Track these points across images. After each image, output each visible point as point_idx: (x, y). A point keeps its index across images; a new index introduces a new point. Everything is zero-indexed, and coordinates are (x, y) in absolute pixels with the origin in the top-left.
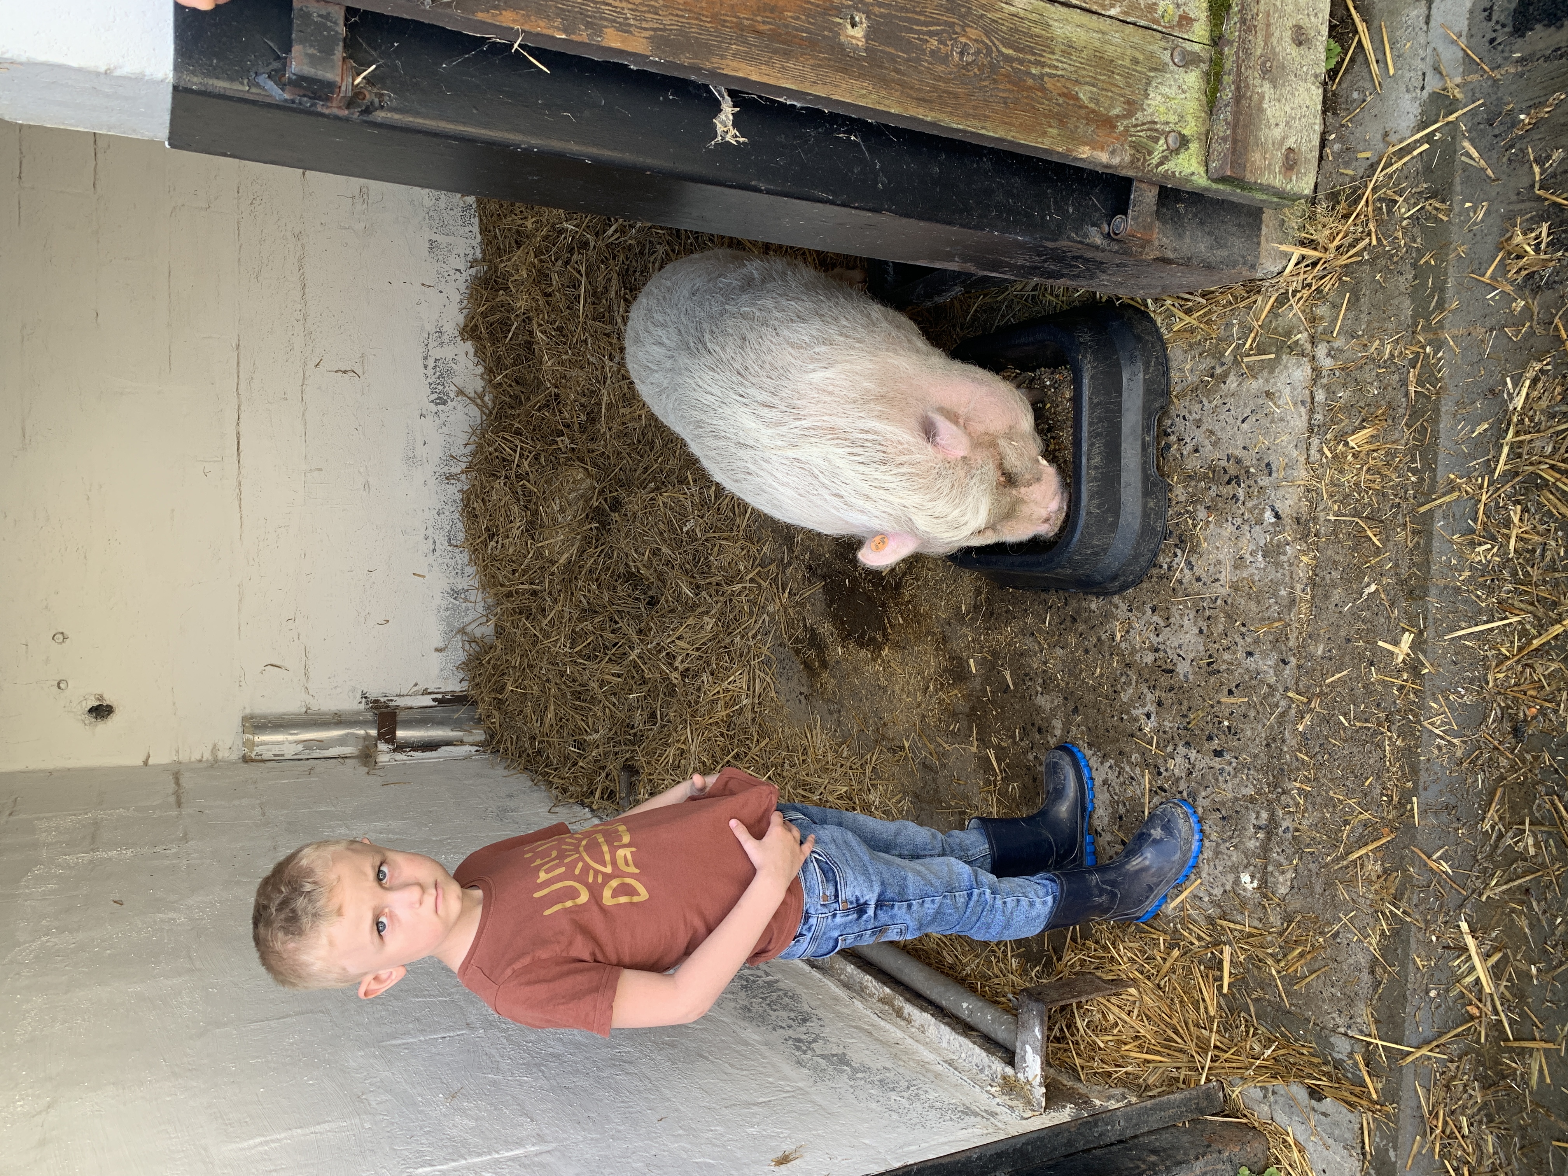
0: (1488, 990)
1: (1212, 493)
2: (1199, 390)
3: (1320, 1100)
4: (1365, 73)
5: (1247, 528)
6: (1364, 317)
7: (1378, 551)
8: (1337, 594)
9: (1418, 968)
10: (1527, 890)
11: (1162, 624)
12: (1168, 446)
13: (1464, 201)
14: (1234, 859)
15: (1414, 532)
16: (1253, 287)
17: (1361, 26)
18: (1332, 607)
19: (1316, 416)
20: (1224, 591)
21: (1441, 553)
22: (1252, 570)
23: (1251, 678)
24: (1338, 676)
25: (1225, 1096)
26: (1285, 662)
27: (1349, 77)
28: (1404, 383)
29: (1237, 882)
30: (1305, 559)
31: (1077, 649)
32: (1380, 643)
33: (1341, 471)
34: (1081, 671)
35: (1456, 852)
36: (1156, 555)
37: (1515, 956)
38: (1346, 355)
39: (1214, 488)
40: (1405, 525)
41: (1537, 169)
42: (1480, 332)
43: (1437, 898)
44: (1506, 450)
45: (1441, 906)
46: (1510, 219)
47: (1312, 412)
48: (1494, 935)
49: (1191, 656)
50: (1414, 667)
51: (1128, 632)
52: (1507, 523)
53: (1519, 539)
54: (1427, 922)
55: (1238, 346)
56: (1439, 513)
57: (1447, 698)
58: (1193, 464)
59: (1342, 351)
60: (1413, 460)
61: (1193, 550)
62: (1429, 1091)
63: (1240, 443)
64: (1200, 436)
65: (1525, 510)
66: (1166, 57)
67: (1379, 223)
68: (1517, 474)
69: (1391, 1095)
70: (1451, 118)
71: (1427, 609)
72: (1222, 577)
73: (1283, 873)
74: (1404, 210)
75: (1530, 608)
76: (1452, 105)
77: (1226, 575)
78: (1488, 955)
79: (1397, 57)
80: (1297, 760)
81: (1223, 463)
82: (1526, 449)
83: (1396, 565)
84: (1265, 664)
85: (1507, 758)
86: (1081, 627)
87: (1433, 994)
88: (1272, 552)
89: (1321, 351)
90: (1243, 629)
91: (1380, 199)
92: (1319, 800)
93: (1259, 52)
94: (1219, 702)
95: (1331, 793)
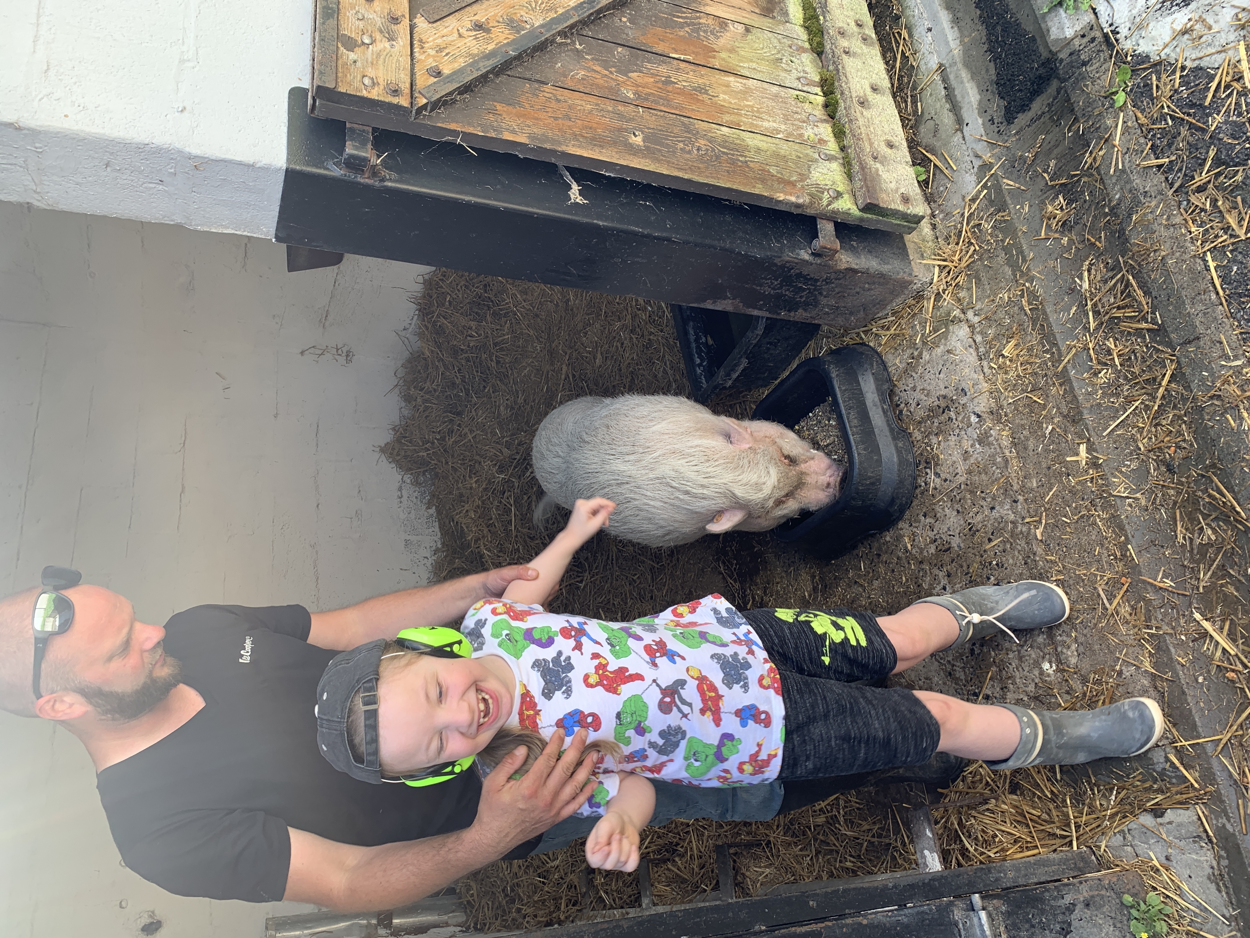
0: (1232, 653)
1: (936, 424)
2: (910, 368)
3: (1162, 815)
4: (942, 176)
5: (963, 432)
6: (987, 287)
7: (1044, 407)
8: (1031, 444)
9: (1183, 666)
10: (1223, 566)
11: (933, 521)
12: (901, 412)
13: (1015, 207)
14: (1033, 656)
15: (1061, 385)
16: (919, 297)
17: (932, 158)
18: (1031, 453)
19: (980, 350)
20: (962, 479)
21: (1080, 389)
22: (975, 456)
23: (999, 523)
24: (1051, 493)
25: (1097, 858)
26: (1015, 502)
27: (935, 183)
28: (1022, 308)
29: (1042, 673)
30: (1004, 433)
31: (886, 574)
32: (1068, 459)
33: (1006, 373)
34: (893, 586)
35: (1170, 569)
36: (915, 479)
37: (1237, 617)
38: (986, 309)
39: (936, 421)
40: (1054, 384)
41: (1045, 175)
42: (1051, 263)
43: (1172, 608)
44: (1091, 314)
45: (1178, 612)
46: (1043, 202)
47: (977, 349)
48: (1219, 611)
49: (957, 531)
50: (1094, 464)
51: (914, 540)
52: (1109, 352)
53: (1119, 356)
54: (1173, 628)
55: (923, 335)
56: (1069, 367)
57: (1121, 472)
58: (920, 414)
59: (981, 310)
60: (1044, 346)
61: (937, 464)
62: (1231, 758)
63: (942, 387)
64: (918, 395)
65: (1116, 339)
66: (816, 156)
67: (977, 238)
68: (1102, 323)
69: (1208, 777)
70: (992, 172)
71: (1086, 424)
72: (959, 470)
73: (1069, 647)
74: (987, 226)
75: (1143, 391)
76: (990, 166)
77: (961, 468)
78: (1222, 628)
79: (956, 161)
80: (1048, 562)
81: (936, 404)
82: (1100, 306)
83: (1058, 409)
84: (1005, 511)
85: (1173, 488)
86: (884, 557)
87: (1200, 679)
88: (983, 440)
89: (970, 314)
90: (983, 495)
91: (973, 227)
92: (1071, 582)
93: (868, 150)
94: (985, 551)
95: (1077, 573)
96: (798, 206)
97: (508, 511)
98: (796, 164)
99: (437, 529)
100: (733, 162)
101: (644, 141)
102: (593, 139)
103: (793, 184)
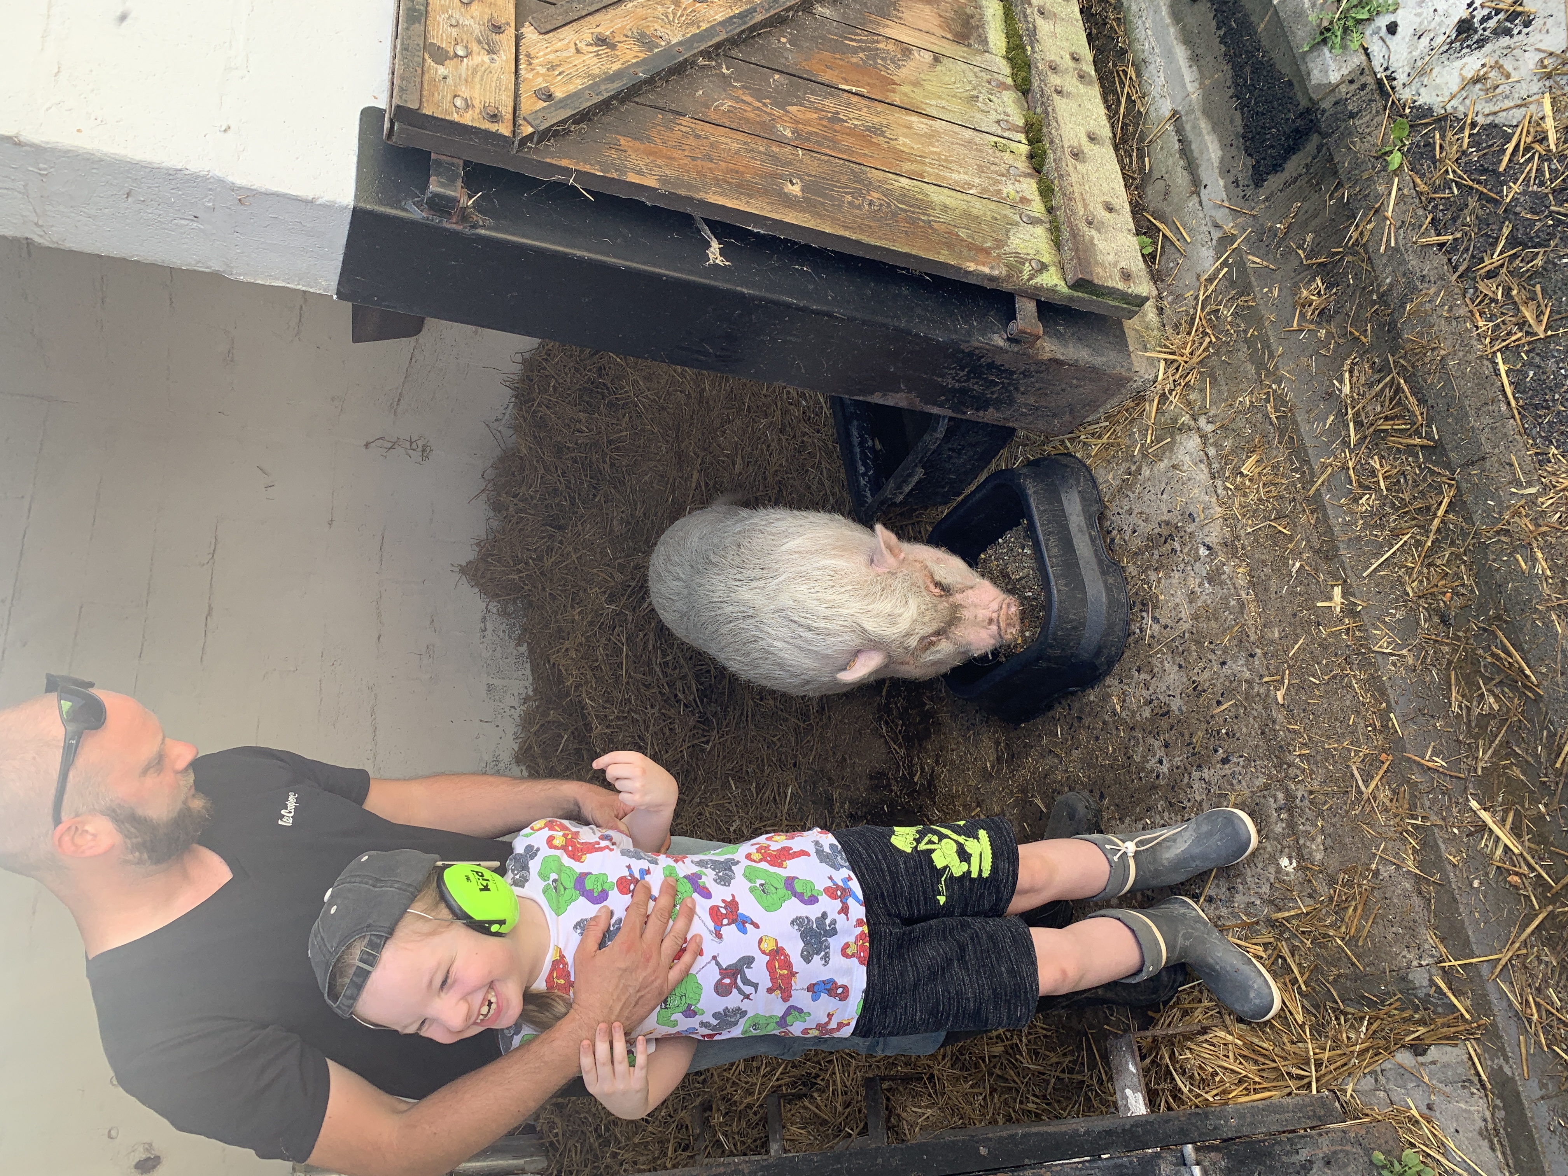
0: (1516, 851)
1: (1156, 557)
2: (1125, 487)
3: (1423, 1053)
4: (1173, 249)
5: (1189, 568)
6: (1224, 388)
7: (1291, 539)
8: (1273, 585)
9: (1454, 866)
10: (1507, 742)
11: (1148, 677)
12: (1113, 540)
13: (1262, 289)
14: (1269, 849)
15: (1312, 513)
16: (1140, 398)
17: (1161, 226)
18: (1273, 596)
19: (1214, 466)
20: (1186, 626)
21: (1336, 517)
22: (1204, 597)
23: (1231, 682)
24: (1296, 647)
25: (1342, 1106)
26: (1252, 656)
27: (1164, 257)
28: (1267, 416)
29: (1279, 870)
30: (1241, 570)
31: (1088, 742)
32: (1319, 604)
33: (1245, 495)
34: (1097, 758)
35: (1442, 745)
36: (1128, 624)
37: (1523, 807)
38: (1221, 416)
39: (1156, 552)
40: (1304, 510)
41: (1300, 252)
42: (1304, 361)
43: (1444, 794)
44: (1351, 425)
45: (1450, 799)
46: (1296, 285)
47: (1210, 465)
48: (1500, 799)
49: (1179, 691)
50: (1350, 611)
51: (1124, 701)
52: (1373, 473)
53: (1385, 478)
54: (1444, 819)
55: (1142, 445)
56: (1323, 490)
57: (1384, 622)
58: (1136, 543)
59: (1216, 416)
60: (1292, 464)
61: (1155, 607)
62: (1511, 983)
63: (1165, 510)
64: (1133, 519)
65: (1382, 457)
66: (1017, 218)
67: (1213, 328)
68: (1366, 438)
69: (1482, 1006)
70: (1235, 246)
71: (1343, 562)
72: (1183, 615)
73: (1313, 839)
74: (1227, 313)
75: (1414, 522)
76: (1232, 239)
77: (1186, 612)
78: (1504, 820)
79: (1190, 231)
80: (1290, 731)
81: (1156, 531)
82: (1363, 415)
83: (1308, 541)
84: (1239, 667)
85: (1447, 644)
86: (1087, 721)
87: (1476, 884)
88: (1214, 577)
89: (1202, 422)
90: (1212, 646)
91: (1209, 314)
92: (1319, 758)
93: (1081, 213)
94: (1212, 717)
95: (1326, 747)
96: (992, 279)
97: (618, 651)
98: (990, 226)
99: (528, 672)
100: (913, 222)
101: (803, 190)
102: (739, 186)
103: (987, 252)
